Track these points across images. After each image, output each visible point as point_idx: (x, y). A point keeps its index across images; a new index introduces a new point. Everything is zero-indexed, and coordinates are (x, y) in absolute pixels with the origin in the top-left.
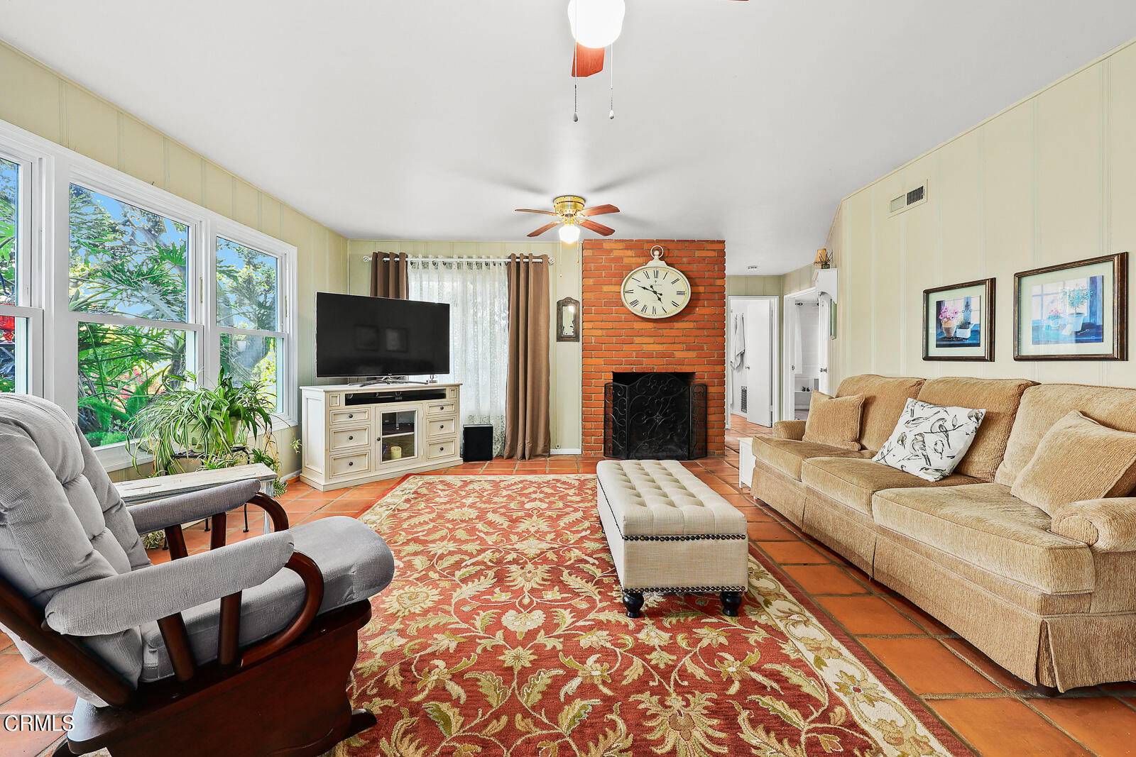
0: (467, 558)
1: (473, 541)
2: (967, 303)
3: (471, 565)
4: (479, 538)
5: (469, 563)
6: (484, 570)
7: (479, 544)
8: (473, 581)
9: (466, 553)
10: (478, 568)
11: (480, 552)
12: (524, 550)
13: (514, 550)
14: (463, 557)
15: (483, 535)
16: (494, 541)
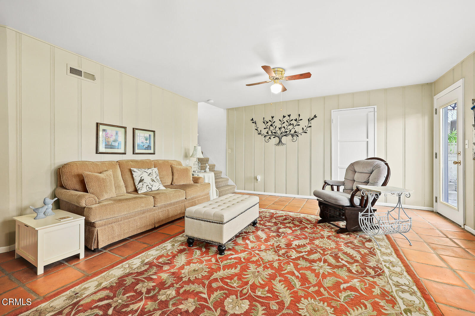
0: (305, 256)
1: (302, 268)
2: (117, 133)
3: (303, 252)
4: (298, 270)
5: (304, 253)
6: (296, 248)
7: (298, 264)
8: (301, 244)
9: (307, 260)
10: (299, 250)
11: (298, 258)
12: (274, 254)
13: (279, 256)
14: (308, 257)
15: (296, 272)
16: (289, 265)
